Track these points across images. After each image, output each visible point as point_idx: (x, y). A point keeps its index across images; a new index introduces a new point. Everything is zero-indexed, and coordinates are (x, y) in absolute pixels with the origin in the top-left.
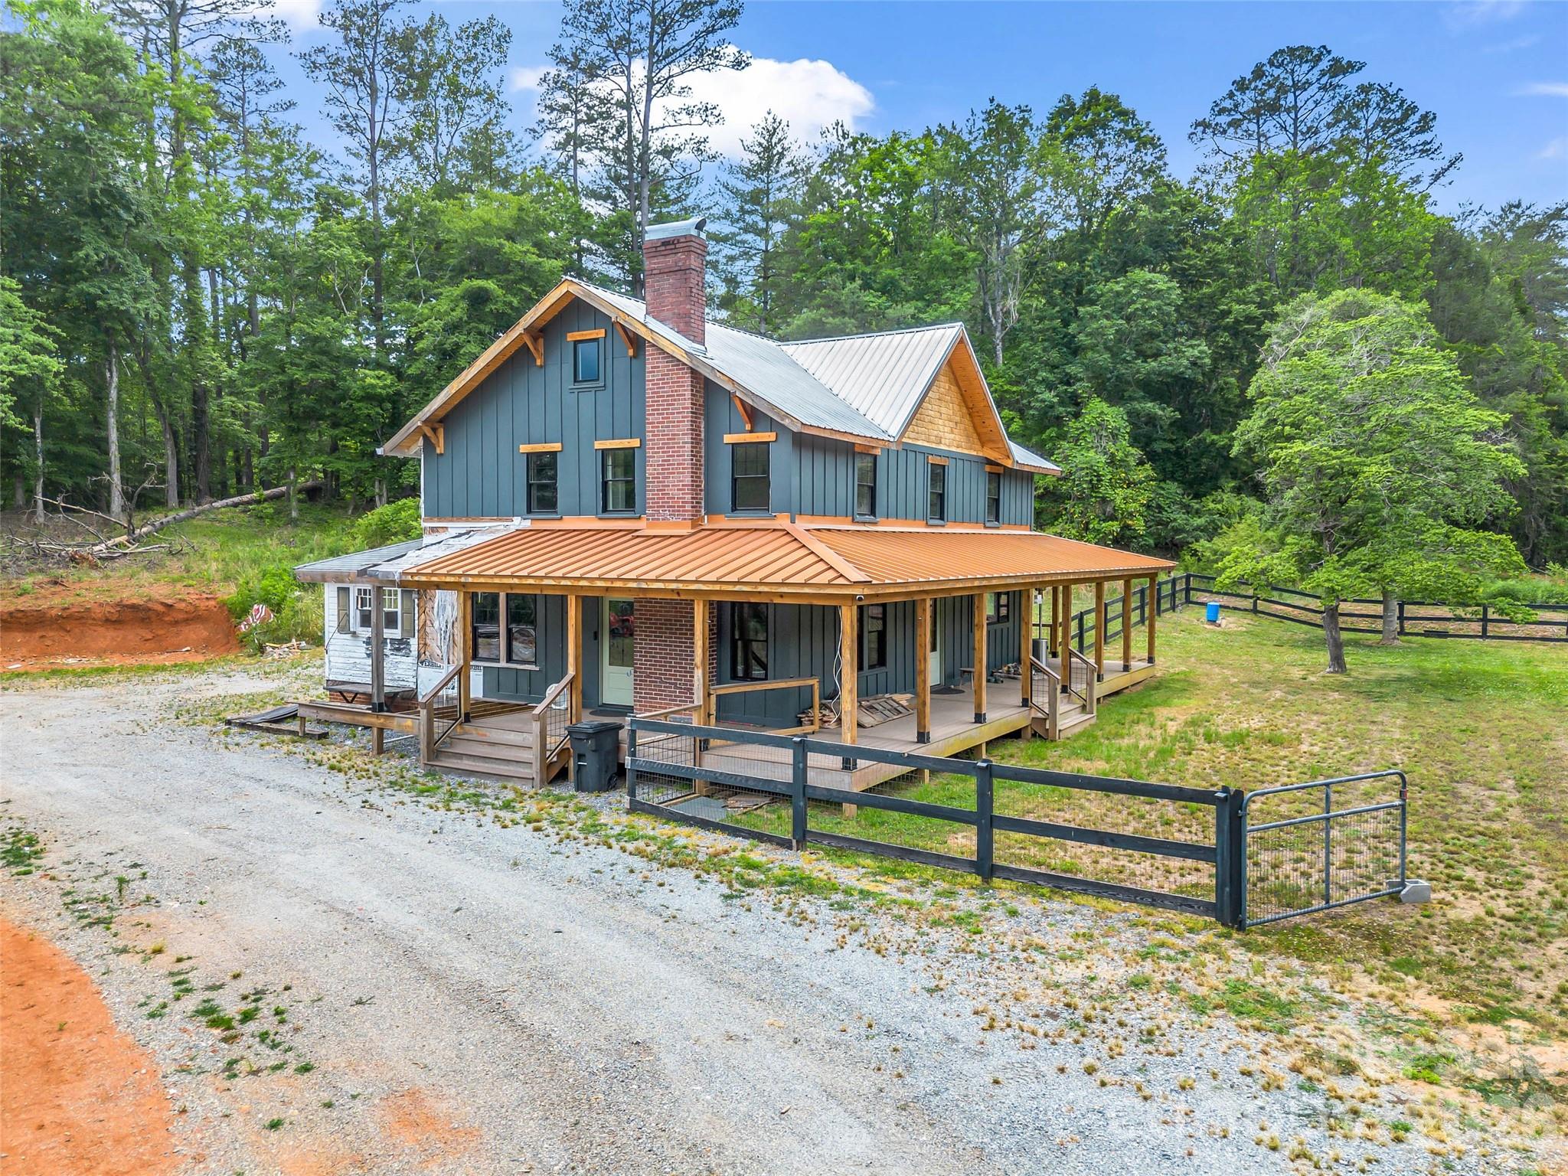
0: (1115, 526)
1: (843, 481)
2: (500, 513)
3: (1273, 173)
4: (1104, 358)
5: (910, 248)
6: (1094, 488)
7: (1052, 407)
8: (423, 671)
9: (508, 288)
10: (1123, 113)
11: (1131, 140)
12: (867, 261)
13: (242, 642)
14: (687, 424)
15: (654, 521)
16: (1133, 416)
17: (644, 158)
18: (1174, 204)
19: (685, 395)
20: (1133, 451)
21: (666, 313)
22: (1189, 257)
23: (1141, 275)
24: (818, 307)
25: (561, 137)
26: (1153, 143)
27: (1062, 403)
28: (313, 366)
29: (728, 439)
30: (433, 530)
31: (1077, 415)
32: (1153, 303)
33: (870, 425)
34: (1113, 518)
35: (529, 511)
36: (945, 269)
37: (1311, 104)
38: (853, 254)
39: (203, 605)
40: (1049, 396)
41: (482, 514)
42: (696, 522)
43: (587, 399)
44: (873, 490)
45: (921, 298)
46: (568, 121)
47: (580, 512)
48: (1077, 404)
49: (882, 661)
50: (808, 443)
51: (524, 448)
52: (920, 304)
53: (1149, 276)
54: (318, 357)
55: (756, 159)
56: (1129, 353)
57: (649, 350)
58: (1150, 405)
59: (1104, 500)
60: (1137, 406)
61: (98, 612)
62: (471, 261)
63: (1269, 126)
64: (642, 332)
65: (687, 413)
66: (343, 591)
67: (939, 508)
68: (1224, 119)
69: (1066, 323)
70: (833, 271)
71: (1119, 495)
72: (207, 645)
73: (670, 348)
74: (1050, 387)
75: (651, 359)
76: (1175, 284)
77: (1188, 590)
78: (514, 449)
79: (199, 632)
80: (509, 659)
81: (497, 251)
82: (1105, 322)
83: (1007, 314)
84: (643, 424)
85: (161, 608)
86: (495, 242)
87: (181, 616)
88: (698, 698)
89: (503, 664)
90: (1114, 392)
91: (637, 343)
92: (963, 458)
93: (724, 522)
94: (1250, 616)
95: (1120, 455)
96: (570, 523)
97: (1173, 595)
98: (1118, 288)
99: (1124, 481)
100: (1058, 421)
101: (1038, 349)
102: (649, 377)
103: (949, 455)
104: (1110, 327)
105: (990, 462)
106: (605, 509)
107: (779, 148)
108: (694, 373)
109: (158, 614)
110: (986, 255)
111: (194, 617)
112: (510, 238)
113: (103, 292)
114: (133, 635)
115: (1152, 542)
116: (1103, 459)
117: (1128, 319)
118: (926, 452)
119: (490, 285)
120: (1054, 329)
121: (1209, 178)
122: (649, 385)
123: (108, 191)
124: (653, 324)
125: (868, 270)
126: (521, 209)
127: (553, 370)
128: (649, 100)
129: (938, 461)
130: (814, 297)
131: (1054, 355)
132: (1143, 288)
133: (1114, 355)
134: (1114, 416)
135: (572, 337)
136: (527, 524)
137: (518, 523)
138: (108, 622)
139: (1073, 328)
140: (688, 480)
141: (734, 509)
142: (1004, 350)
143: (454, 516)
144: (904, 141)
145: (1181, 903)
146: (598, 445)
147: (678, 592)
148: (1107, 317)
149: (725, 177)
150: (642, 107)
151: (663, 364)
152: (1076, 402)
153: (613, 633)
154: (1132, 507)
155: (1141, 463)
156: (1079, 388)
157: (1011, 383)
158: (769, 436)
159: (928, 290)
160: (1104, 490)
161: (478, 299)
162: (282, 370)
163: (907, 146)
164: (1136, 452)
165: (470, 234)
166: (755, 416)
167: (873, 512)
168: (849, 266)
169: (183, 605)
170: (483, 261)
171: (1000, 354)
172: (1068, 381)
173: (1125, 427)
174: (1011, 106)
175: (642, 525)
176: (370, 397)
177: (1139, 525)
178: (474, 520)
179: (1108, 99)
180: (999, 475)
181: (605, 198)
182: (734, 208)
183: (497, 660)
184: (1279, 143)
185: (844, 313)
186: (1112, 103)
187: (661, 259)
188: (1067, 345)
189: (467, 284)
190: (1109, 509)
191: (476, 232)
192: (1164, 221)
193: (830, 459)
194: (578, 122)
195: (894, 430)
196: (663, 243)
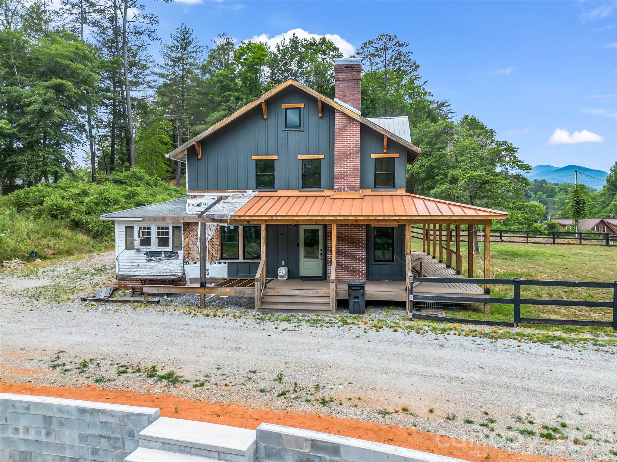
2: (240, 188)
8: (187, 267)
15: (339, 192)
19: (357, 135)
21: (346, 98)
29: (374, 156)
30: (194, 196)
35: (257, 188)
41: (227, 189)
42: (359, 192)
43: (293, 135)
47: (288, 188)
51: (254, 157)
57: (337, 115)
62: (50, 69)
65: (357, 144)
66: (129, 229)
73: (351, 114)
75: (338, 118)
78: (248, 157)
80: (244, 259)
84: (333, 148)
89: (241, 260)
93: (370, 192)
96: (281, 193)
102: (336, 126)
106: (303, 187)
122: (336, 130)
124: (340, 103)
127: (272, 121)
135: (284, 106)
136: (256, 194)
137: (251, 193)
140: (357, 174)
141: (375, 187)
143: (208, 189)
146: (300, 157)
151: (345, 121)
153: (306, 244)
158: (395, 155)
166: (388, 146)
170: (57, 70)
178: (222, 192)
183: (238, 259)
187: (344, 74)
189: (52, 82)
196: (347, 67)
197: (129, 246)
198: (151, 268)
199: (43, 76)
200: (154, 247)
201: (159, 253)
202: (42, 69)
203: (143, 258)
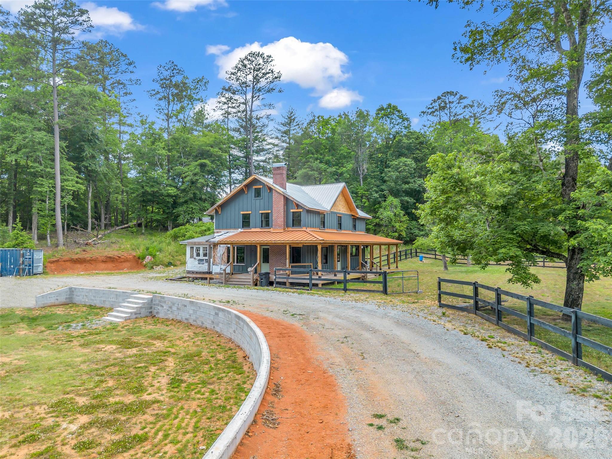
0: (396, 234)
1: (317, 220)
2: (235, 228)
3: (443, 128)
4: (393, 184)
5: (334, 150)
6: (390, 223)
7: (377, 198)
8: (214, 267)
9: (212, 162)
10: (399, 111)
11: (400, 118)
12: (321, 154)
13: (145, 266)
14: (282, 208)
15: (275, 229)
16: (402, 202)
17: (250, 120)
18: (413, 138)
19: (282, 202)
20: (401, 212)
21: (278, 183)
22: (418, 154)
23: (403, 159)
24: (306, 168)
25: (223, 112)
26: (407, 120)
27: (380, 197)
28: (152, 186)
29: (292, 211)
30: (217, 232)
31: (385, 201)
32: (407, 168)
33: (323, 207)
34: (396, 232)
35: (243, 227)
36: (345, 157)
37: (454, 108)
38: (317, 152)
39: (129, 257)
40: (376, 195)
41: (231, 228)
42: (284, 229)
43: (258, 201)
44: (324, 222)
45: (337, 165)
46: (225, 106)
47: (256, 227)
48: (385, 198)
49: (326, 263)
50: (310, 212)
51: (242, 213)
52: (337, 167)
53: (405, 159)
54: (154, 184)
55: (286, 121)
56: (400, 182)
57: (273, 191)
58: (407, 198)
59: (393, 227)
60: (403, 198)
61: (100, 259)
62: (199, 153)
63: (442, 114)
64: (272, 187)
65: (283, 205)
66: (192, 248)
67: (340, 226)
68: (430, 111)
69: (381, 173)
70: (311, 157)
71: (397, 225)
72: (131, 268)
73: (279, 191)
74: (377, 192)
75: (274, 194)
76: (413, 162)
77: (416, 252)
78: (239, 213)
79: (128, 264)
80: (237, 263)
81: (208, 151)
82: (392, 173)
83: (364, 170)
84: (272, 207)
85: (117, 258)
86: (208, 148)
87: (122, 260)
88: (288, 266)
90: (396, 194)
91: (270, 189)
92: (346, 215)
93: (290, 229)
94: (434, 260)
95: (397, 213)
96: (253, 230)
97: (411, 254)
98: (396, 163)
99: (399, 220)
100: (379, 203)
101: (373, 181)
102: (273, 197)
103: (342, 214)
104: (394, 174)
105: (353, 216)
106: (262, 227)
107: (293, 117)
108: (284, 196)
109: (116, 259)
110: (357, 153)
111: (126, 260)
112: (212, 147)
113: (90, 165)
114: (110, 265)
115: (408, 239)
116: (392, 214)
117: (400, 172)
118: (336, 213)
119: (207, 161)
120: (378, 175)
121: (426, 129)
122: (273, 199)
123: (93, 135)
124: (275, 185)
125: (321, 157)
126: (215, 138)
127: (249, 195)
128: (252, 102)
129: (339, 215)
130: (305, 165)
131: (378, 183)
132: (403, 163)
133: (395, 183)
134: (396, 201)
135: (254, 187)
136: (242, 230)
137: (240, 230)
138: (104, 262)
139: (383, 175)
140: (283, 220)
141: (293, 226)
142: (363, 181)
143: (223, 229)
144: (332, 118)
145: (378, 291)
146: (260, 212)
147: (283, 243)
148: (393, 172)
149: (276, 126)
150: (250, 104)
151: (277, 194)
152: (385, 197)
154: (401, 229)
155: (404, 215)
156: (386, 193)
157: (365, 191)
158: (301, 210)
159: (340, 163)
160: (393, 223)
161: (202, 166)
162: (143, 187)
163: (333, 120)
164: (403, 212)
165: (200, 146)
166: (298, 206)
167: (324, 227)
168: (316, 156)
169: (123, 257)
170: (203, 154)
171: (362, 182)
172: (382, 190)
173: (399, 205)
174: (363, 110)
175: (271, 230)
176: (169, 195)
177: (404, 234)
179: (394, 107)
180: (355, 219)
181: (238, 131)
182: (279, 135)
183: (234, 263)
184: (445, 118)
185: (314, 170)
186: (395, 108)
188: (382, 180)
189: (200, 161)
190: (395, 229)
191: (202, 145)
192: (410, 143)
193: (314, 215)
194: (228, 107)
195: (329, 209)
196: (278, 168)
197: (192, 257)
198: (200, 267)
199: (196, 158)
200: (201, 257)
201: (203, 260)
202: (195, 154)
203: (197, 262)
